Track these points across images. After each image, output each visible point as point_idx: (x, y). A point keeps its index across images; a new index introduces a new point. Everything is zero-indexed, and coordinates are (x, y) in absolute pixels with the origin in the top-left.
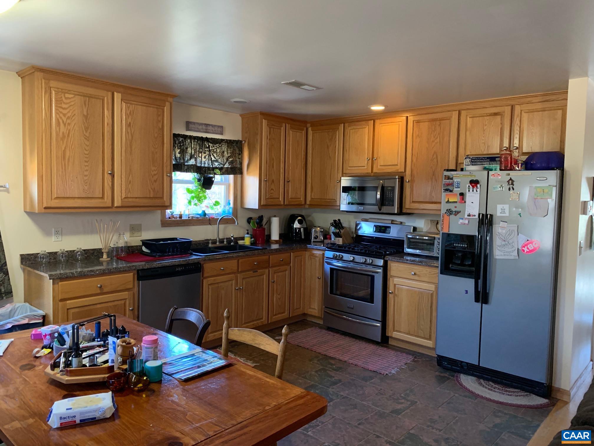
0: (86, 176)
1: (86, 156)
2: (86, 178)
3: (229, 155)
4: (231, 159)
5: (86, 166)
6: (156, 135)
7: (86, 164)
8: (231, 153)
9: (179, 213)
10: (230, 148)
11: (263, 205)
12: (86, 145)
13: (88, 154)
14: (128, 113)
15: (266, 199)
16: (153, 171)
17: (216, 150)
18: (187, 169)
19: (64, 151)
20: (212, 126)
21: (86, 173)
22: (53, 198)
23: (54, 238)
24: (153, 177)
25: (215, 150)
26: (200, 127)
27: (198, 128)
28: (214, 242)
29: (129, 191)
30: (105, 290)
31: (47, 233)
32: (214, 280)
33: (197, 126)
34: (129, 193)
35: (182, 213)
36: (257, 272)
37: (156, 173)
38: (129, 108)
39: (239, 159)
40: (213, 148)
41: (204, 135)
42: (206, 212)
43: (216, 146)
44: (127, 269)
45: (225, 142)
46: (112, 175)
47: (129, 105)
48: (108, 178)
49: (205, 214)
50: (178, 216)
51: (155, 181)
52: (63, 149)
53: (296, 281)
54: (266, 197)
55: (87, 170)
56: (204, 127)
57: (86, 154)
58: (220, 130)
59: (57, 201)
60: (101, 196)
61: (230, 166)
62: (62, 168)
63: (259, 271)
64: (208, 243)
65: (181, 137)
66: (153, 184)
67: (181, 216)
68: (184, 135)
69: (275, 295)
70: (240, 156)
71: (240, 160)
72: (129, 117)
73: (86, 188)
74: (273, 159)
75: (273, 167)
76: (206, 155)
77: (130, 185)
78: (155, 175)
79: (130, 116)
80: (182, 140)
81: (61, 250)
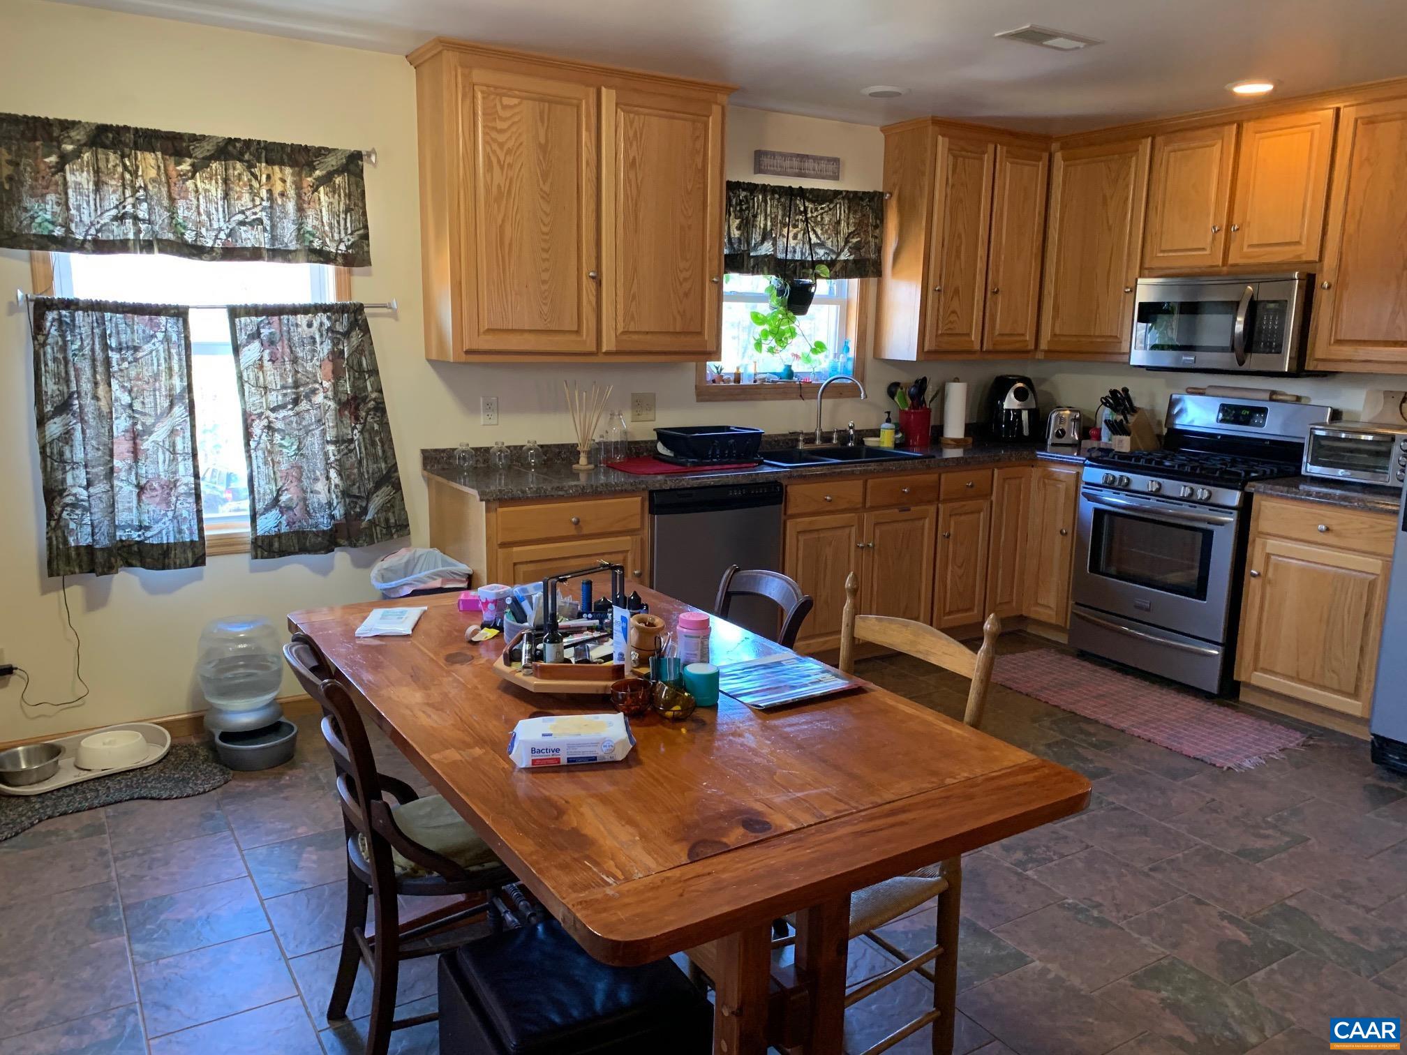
0: (544, 282)
1: (547, 237)
2: (545, 287)
3: (852, 229)
4: (855, 240)
5: (544, 260)
6: (689, 187)
7: (545, 256)
8: (855, 223)
9: (734, 371)
10: (855, 212)
11: (929, 352)
12: (545, 212)
13: (547, 234)
14: (631, 134)
15: (937, 336)
16: (681, 271)
17: (822, 218)
18: (753, 267)
19: (501, 226)
20: (817, 159)
21: (545, 276)
22: (481, 331)
23: (482, 419)
24: (681, 284)
25: (819, 219)
26: (787, 164)
27: (781, 167)
28: (810, 439)
29: (633, 318)
30: (586, 531)
31: (469, 405)
32: (810, 523)
33: (779, 161)
34: (632, 323)
35: (741, 371)
36: (909, 510)
37: (687, 274)
38: (632, 123)
39: (876, 237)
40: (815, 214)
41: (796, 183)
42: (795, 369)
43: (822, 208)
44: (630, 488)
45: (843, 198)
46: (598, 280)
47: (632, 115)
48: (588, 286)
49: (790, 373)
50: (732, 378)
51: (686, 295)
52: (500, 221)
53: (1003, 538)
54: (937, 330)
55: (546, 270)
56: (795, 163)
57: (544, 234)
58: (833, 166)
59: (489, 337)
60: (575, 328)
61: (852, 257)
62: (498, 265)
63: (913, 509)
64: (798, 441)
65: (744, 190)
66: (681, 302)
67: (738, 378)
68: (749, 184)
69: (950, 568)
70: (878, 231)
71: (877, 241)
72: (631, 145)
73: (545, 309)
74: (960, 236)
75: (958, 256)
76: (798, 232)
77: (634, 303)
78: (685, 279)
79: (635, 143)
80: (746, 197)
81: (496, 443)
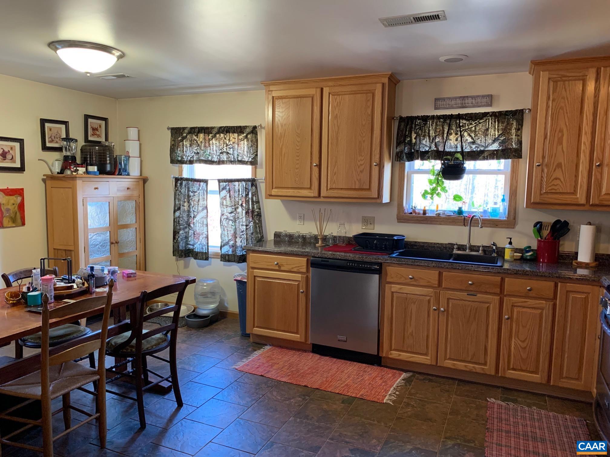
0: (297, 169)
1: (298, 151)
2: (296, 171)
3: (500, 132)
4: (502, 139)
5: (297, 160)
6: (364, 123)
7: (297, 158)
8: (502, 129)
9: (423, 208)
10: (503, 123)
11: (535, 203)
12: (298, 141)
13: (298, 150)
14: (335, 104)
15: (541, 194)
16: (359, 161)
17: (475, 129)
19: (281, 148)
20: (473, 97)
21: (297, 166)
23: (298, 222)
24: (359, 167)
25: (473, 129)
26: (453, 102)
27: (449, 105)
28: (461, 247)
29: (334, 182)
30: (282, 268)
31: (293, 217)
32: (401, 289)
33: (448, 102)
34: (334, 184)
35: (427, 208)
36: (476, 295)
37: (362, 162)
38: (336, 99)
39: (518, 136)
40: (470, 126)
41: (455, 112)
42: (463, 209)
43: (475, 123)
44: (300, 254)
45: (491, 116)
46: (319, 166)
47: (336, 97)
48: (316, 170)
49: (460, 212)
50: (422, 212)
51: (361, 172)
52: (281, 146)
54: (541, 190)
55: (298, 164)
56: (459, 101)
57: (297, 150)
58: (490, 99)
60: (309, 187)
61: (501, 148)
62: (280, 163)
63: (479, 295)
65: (419, 119)
66: (359, 175)
67: (425, 212)
70: (519, 132)
71: (519, 138)
72: (335, 109)
73: (297, 179)
74: (561, 131)
75: (560, 142)
76: (458, 137)
77: (335, 176)
78: (361, 165)
79: (337, 108)
80: (420, 123)
81: (285, 231)
